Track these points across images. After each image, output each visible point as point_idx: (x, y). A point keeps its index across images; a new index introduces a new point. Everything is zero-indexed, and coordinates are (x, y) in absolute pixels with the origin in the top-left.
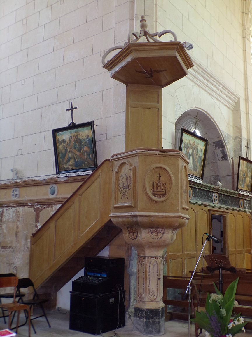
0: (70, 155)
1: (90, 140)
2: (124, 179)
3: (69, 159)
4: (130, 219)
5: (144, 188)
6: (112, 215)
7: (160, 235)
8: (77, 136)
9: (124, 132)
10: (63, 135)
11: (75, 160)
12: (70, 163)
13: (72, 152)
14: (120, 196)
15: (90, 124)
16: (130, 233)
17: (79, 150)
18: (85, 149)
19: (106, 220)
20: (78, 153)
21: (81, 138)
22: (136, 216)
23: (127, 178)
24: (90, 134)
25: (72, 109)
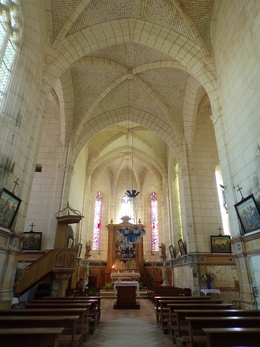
0: (28, 243)
1: (39, 239)
2: (60, 257)
3: (27, 245)
4: (62, 270)
5: (67, 261)
6: (53, 269)
7: (68, 276)
8: (33, 236)
9: (54, 237)
10: (26, 235)
11: (30, 245)
12: (27, 246)
13: (29, 242)
14: (57, 262)
15: (41, 233)
16: (59, 275)
17: (33, 242)
18: (36, 242)
19: (50, 271)
20: (32, 243)
21: (35, 237)
22: (64, 270)
23: (61, 257)
24: (40, 236)
25: (32, 226)
